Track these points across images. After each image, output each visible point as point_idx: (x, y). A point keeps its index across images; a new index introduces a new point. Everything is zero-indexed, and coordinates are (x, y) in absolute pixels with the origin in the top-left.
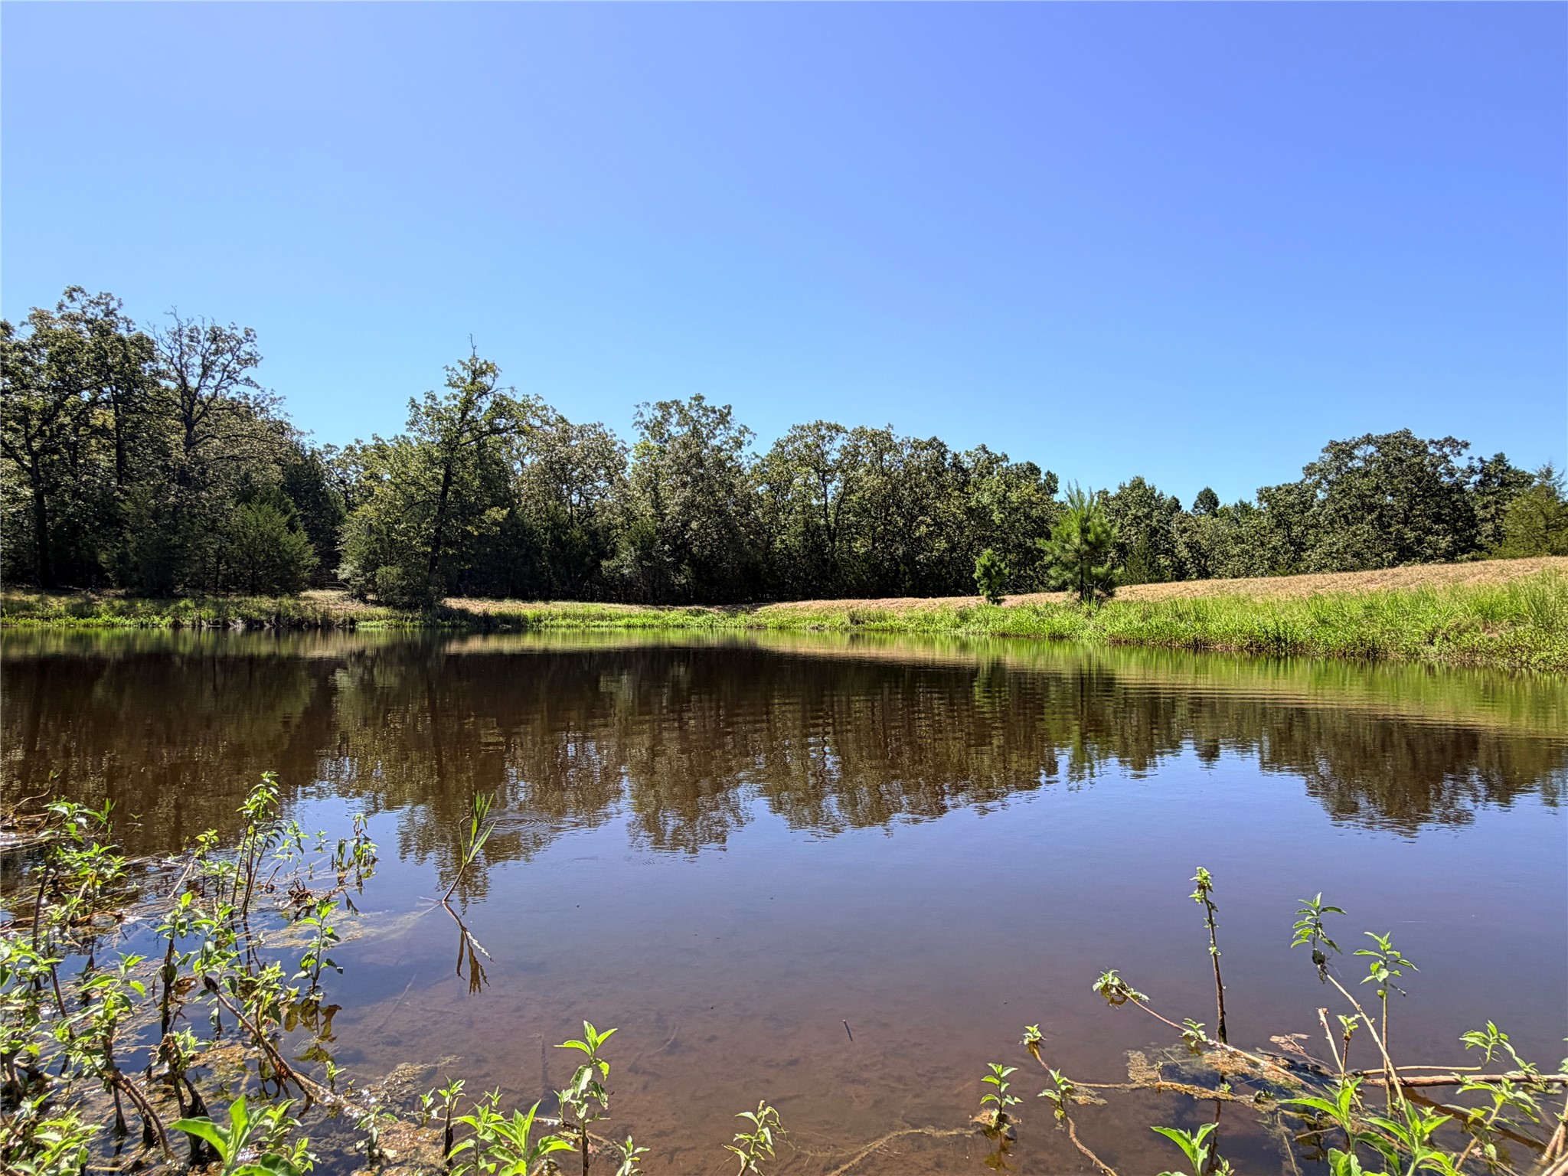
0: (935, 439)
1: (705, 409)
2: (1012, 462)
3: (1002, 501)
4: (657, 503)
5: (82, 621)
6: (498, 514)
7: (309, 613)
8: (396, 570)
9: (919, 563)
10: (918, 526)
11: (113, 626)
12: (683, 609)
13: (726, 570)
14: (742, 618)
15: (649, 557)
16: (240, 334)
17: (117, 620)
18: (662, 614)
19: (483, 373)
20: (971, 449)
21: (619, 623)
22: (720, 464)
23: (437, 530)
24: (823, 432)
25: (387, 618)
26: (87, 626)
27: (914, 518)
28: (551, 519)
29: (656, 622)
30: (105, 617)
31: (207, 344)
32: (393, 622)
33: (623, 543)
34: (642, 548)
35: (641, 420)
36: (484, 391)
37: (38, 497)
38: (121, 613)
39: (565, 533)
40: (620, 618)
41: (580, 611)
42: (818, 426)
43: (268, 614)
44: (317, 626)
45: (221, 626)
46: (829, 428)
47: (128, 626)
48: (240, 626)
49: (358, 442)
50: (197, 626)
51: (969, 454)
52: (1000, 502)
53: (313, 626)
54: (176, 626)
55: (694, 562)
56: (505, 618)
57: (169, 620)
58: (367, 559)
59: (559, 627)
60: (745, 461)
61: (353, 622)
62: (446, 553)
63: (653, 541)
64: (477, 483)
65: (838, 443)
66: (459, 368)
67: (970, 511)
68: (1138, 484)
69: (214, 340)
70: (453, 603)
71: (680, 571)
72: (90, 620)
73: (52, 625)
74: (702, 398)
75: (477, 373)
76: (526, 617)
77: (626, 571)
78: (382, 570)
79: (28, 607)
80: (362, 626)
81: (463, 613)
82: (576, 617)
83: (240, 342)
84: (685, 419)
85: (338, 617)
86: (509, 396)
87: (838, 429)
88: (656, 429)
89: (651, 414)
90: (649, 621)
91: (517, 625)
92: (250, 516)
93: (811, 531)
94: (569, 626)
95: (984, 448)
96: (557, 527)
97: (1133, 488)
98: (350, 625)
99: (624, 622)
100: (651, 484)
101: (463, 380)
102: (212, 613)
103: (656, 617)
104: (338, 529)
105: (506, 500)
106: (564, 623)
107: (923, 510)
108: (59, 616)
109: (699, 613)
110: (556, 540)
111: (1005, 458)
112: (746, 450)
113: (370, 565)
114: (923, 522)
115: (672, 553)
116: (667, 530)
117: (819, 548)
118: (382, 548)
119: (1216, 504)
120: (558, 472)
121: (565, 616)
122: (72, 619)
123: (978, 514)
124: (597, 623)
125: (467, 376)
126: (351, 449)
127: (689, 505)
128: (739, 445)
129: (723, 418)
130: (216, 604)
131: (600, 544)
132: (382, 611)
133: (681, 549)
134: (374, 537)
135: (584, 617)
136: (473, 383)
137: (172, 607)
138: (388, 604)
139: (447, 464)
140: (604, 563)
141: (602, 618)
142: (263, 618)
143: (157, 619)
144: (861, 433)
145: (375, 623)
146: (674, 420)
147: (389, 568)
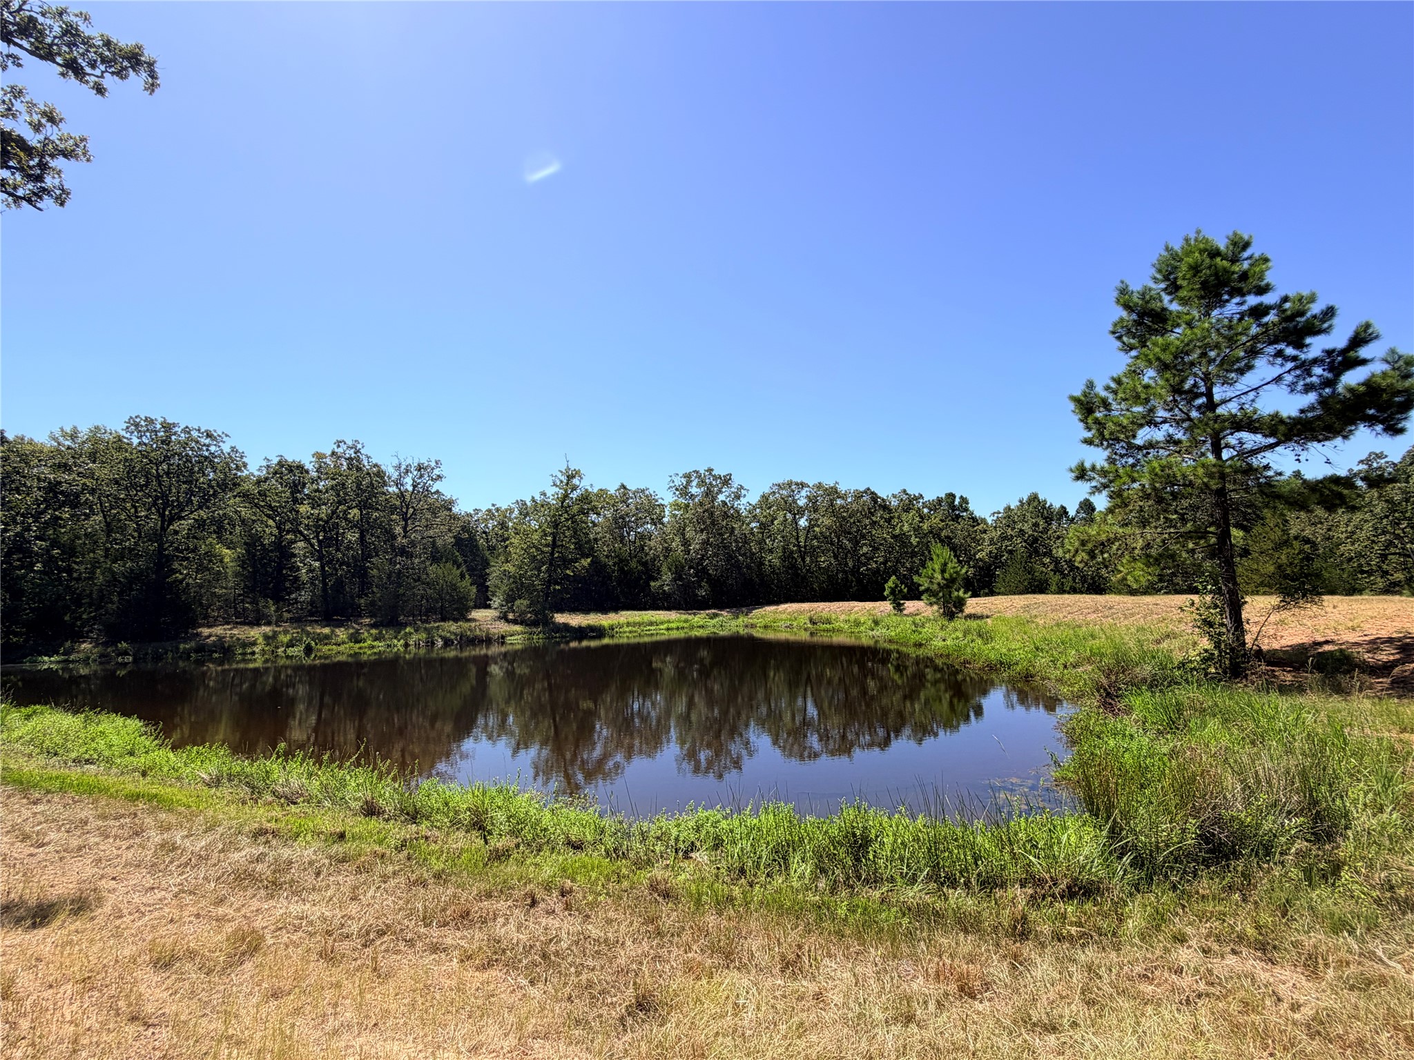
0: (868, 489)
1: (714, 476)
2: (926, 499)
3: (917, 530)
4: (686, 543)
5: (358, 645)
6: (586, 562)
7: (478, 632)
8: (526, 602)
9: (862, 573)
10: (861, 547)
11: (373, 647)
12: (703, 613)
13: (732, 584)
14: (742, 620)
15: (680, 578)
16: (433, 464)
17: (375, 643)
18: (690, 617)
19: (573, 477)
20: (896, 492)
21: (662, 627)
22: (725, 515)
23: (550, 576)
24: (793, 487)
25: (522, 633)
26: (360, 648)
27: (857, 543)
28: (617, 556)
29: (685, 625)
30: (369, 642)
31: (415, 473)
32: (526, 636)
33: (664, 569)
34: (676, 573)
35: (672, 485)
36: (574, 488)
37: (322, 567)
38: (376, 639)
39: (626, 565)
40: (662, 623)
41: (638, 619)
42: (790, 484)
43: (456, 634)
44: (483, 641)
45: (431, 643)
46: (797, 484)
47: (381, 646)
48: (440, 643)
49: (493, 505)
50: (417, 645)
51: (894, 496)
52: (915, 530)
53: (481, 641)
54: (406, 645)
55: (711, 580)
56: (591, 628)
57: (402, 642)
58: (508, 595)
59: (625, 632)
60: (743, 507)
61: (503, 637)
62: (554, 589)
63: (683, 567)
64: (572, 547)
65: (804, 493)
66: (559, 475)
67: (894, 537)
68: (1034, 498)
69: (419, 470)
70: (560, 618)
71: (701, 586)
72: (362, 645)
73: (342, 648)
74: (712, 470)
75: (570, 477)
76: (604, 627)
77: (666, 588)
78: (518, 602)
79: (327, 637)
80: (509, 640)
81: (566, 627)
82: (635, 624)
83: (433, 469)
84: (702, 483)
85: (495, 634)
86: (590, 490)
87: (802, 485)
88: (684, 491)
89: (680, 481)
90: (681, 624)
91: (598, 632)
92: (440, 572)
93: (787, 556)
94: (630, 632)
95: (905, 491)
96: (622, 561)
97: (1029, 503)
98: (502, 639)
99: (665, 626)
100: (681, 531)
101: (562, 482)
102: (424, 636)
103: (686, 621)
104: (487, 571)
105: (590, 552)
106: (627, 630)
107: (863, 537)
108: (344, 643)
109: (716, 615)
110: (621, 570)
111: (921, 496)
112: (743, 501)
113: (510, 599)
114: (864, 544)
115: (696, 575)
116: (691, 560)
117: (793, 566)
118: (517, 587)
119: (1093, 509)
120: (620, 523)
121: (628, 624)
122: (352, 644)
123: (901, 538)
124: (648, 628)
125: (564, 479)
126: (489, 511)
127: (706, 543)
128: (738, 497)
129: (726, 481)
130: (425, 629)
131: (650, 571)
132: (518, 628)
133: (702, 572)
134: (511, 580)
135: (640, 624)
136: (567, 484)
137: (403, 632)
138: (521, 623)
139: (554, 535)
140: (652, 584)
141: (651, 624)
142: (453, 637)
143: (395, 641)
144: (819, 486)
145: (516, 637)
146: (694, 484)
147: (522, 601)
